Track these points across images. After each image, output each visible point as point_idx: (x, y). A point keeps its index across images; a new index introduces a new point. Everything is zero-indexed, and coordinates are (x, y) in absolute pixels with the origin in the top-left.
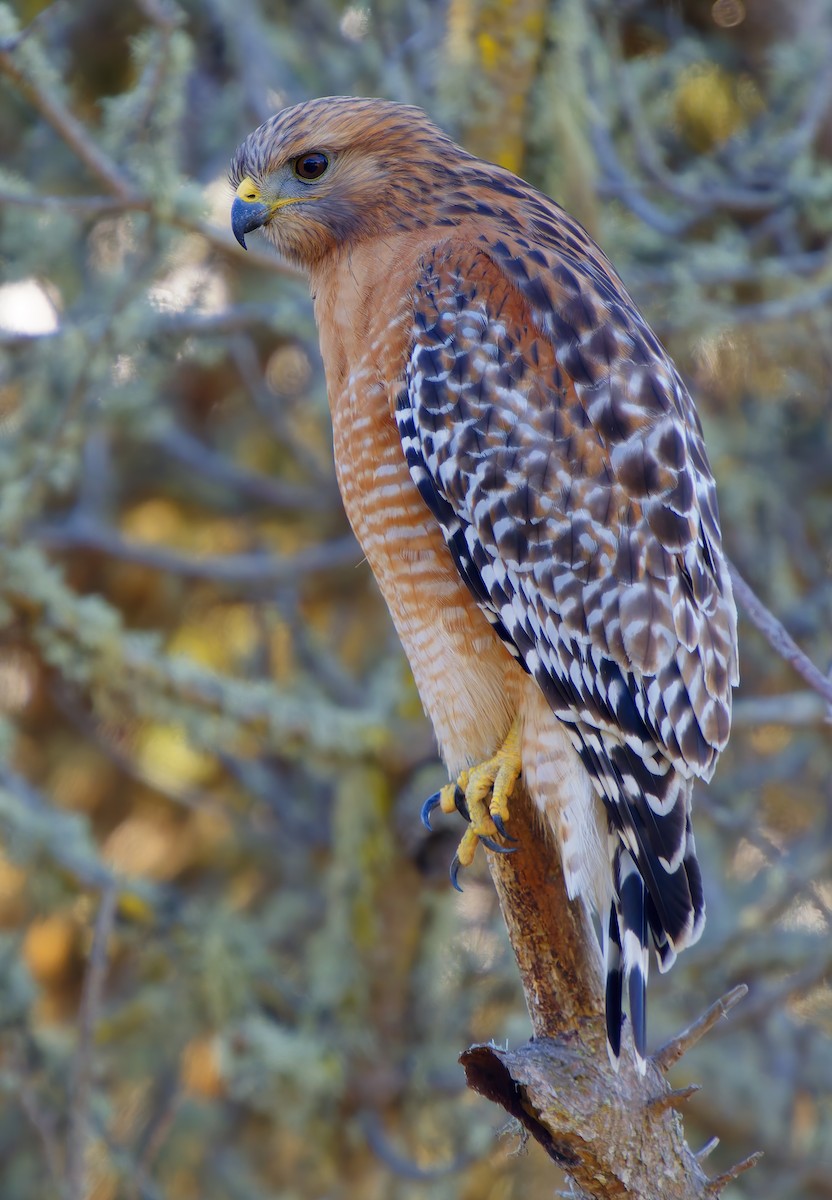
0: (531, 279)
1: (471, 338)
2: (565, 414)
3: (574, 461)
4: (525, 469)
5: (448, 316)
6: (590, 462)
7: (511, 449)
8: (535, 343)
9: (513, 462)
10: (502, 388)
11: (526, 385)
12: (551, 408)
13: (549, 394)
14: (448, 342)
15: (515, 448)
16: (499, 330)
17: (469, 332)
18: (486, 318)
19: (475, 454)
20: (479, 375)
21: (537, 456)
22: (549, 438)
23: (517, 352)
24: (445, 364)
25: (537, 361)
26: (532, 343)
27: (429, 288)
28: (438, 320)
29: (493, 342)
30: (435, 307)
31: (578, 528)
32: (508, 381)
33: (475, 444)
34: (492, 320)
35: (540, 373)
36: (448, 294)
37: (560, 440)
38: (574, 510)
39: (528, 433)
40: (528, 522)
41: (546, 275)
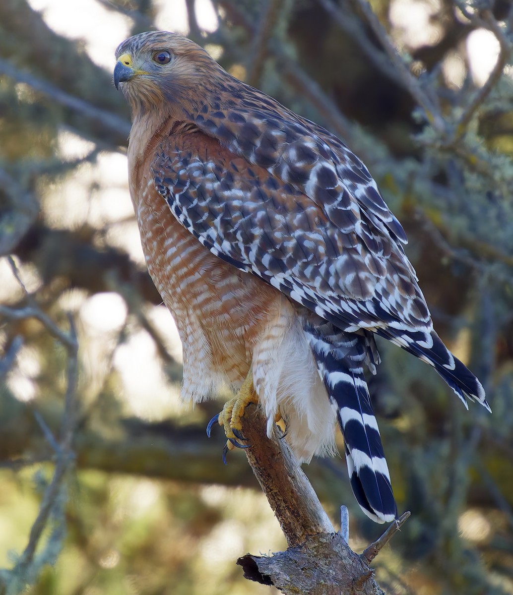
0: (219, 127)
1: (199, 176)
2: (264, 187)
3: (280, 207)
4: (258, 223)
5: (182, 172)
6: (288, 205)
7: (246, 218)
8: (232, 163)
9: (251, 224)
10: (226, 192)
11: (237, 183)
12: (255, 188)
13: (251, 182)
14: (188, 184)
15: (249, 216)
16: (211, 165)
17: (196, 174)
18: (201, 163)
19: (231, 231)
20: (212, 191)
21: (261, 214)
22: (261, 203)
23: (225, 171)
24: (193, 195)
25: (236, 169)
26: (230, 163)
27: (166, 164)
28: (178, 176)
29: (211, 172)
30: (174, 171)
31: (300, 240)
32: (227, 187)
33: (229, 226)
34: (205, 163)
35: (241, 175)
36: (177, 162)
37: (268, 201)
38: (294, 232)
39: (251, 205)
40: (275, 249)
41: (225, 121)
